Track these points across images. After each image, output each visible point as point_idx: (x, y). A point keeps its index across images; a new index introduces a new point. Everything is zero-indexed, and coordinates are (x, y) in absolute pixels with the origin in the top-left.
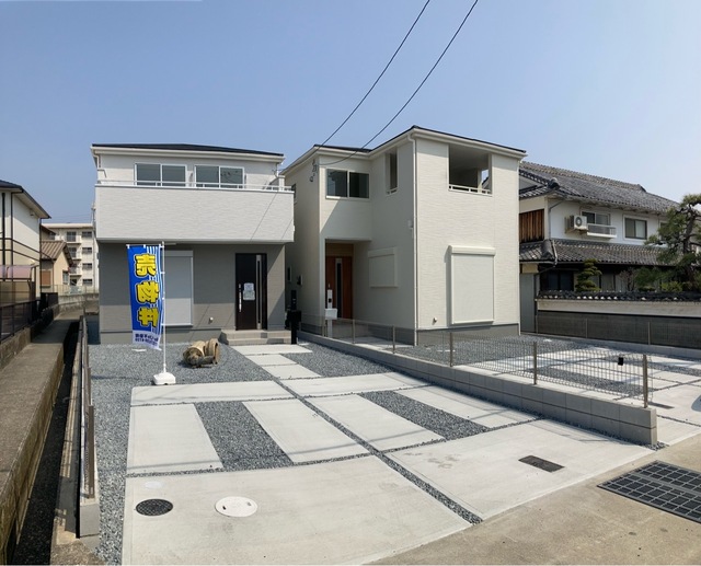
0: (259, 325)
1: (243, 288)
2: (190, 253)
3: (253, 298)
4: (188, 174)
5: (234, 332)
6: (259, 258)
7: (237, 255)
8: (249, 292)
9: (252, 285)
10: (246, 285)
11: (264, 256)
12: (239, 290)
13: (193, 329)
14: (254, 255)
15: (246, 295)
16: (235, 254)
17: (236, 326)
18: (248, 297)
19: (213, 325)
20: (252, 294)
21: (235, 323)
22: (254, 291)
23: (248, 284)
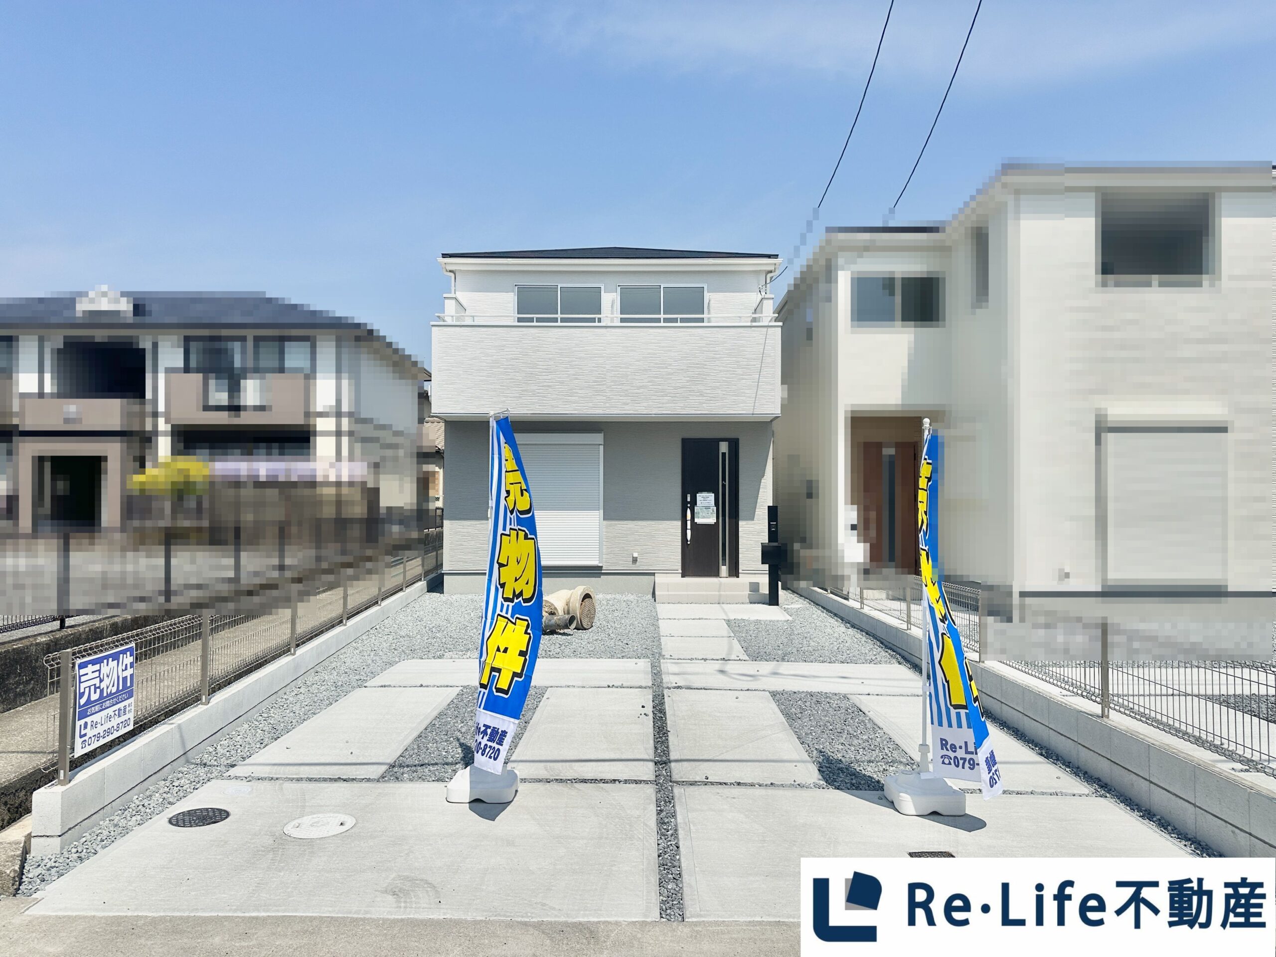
0: (724, 570)
1: (694, 502)
2: (598, 438)
3: (712, 520)
4: (605, 299)
5: (678, 578)
6: (724, 447)
7: (684, 442)
10: (700, 497)
11: (734, 445)
12: (688, 505)
13: (603, 571)
14: (716, 442)
15: (701, 514)
16: (680, 440)
17: (682, 570)
18: (704, 517)
19: (640, 567)
20: (711, 513)
21: (680, 564)
22: (715, 508)
23: (705, 494)
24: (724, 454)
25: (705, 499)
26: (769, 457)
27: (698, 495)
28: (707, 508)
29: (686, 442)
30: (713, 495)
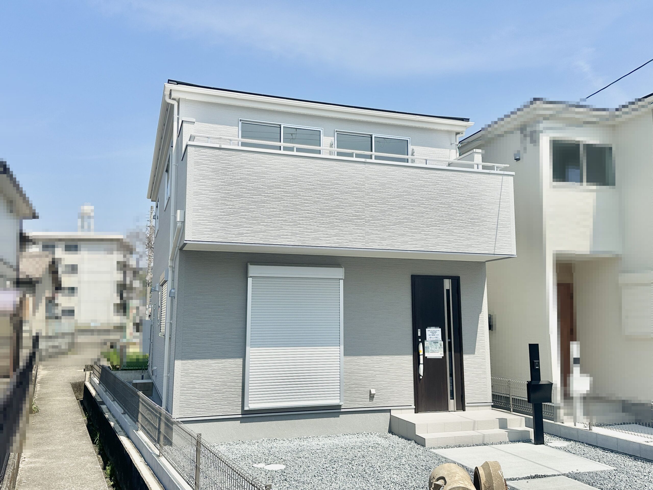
1: (424, 337)
3: (440, 354)
7: (413, 277)
9: (438, 331)
10: (429, 331)
11: (456, 281)
12: (419, 340)
13: (342, 410)
14: (440, 279)
15: (430, 348)
16: (410, 276)
17: (415, 405)
18: (433, 352)
19: (377, 403)
20: (439, 348)
21: (413, 399)
22: (442, 342)
23: (433, 329)
24: (448, 291)
25: (433, 333)
26: (484, 295)
27: (427, 329)
28: (436, 342)
29: (415, 279)
30: (440, 329)
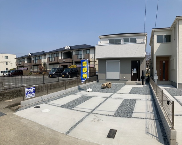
0: (138, 80)
2: (119, 61)
3: (136, 72)
4: (121, 40)
5: (131, 81)
6: (138, 62)
7: (132, 61)
8: (135, 71)
9: (136, 69)
10: (134, 69)
11: (139, 61)
12: (132, 70)
13: (120, 80)
14: (136, 61)
19: (125, 79)
21: (131, 79)
